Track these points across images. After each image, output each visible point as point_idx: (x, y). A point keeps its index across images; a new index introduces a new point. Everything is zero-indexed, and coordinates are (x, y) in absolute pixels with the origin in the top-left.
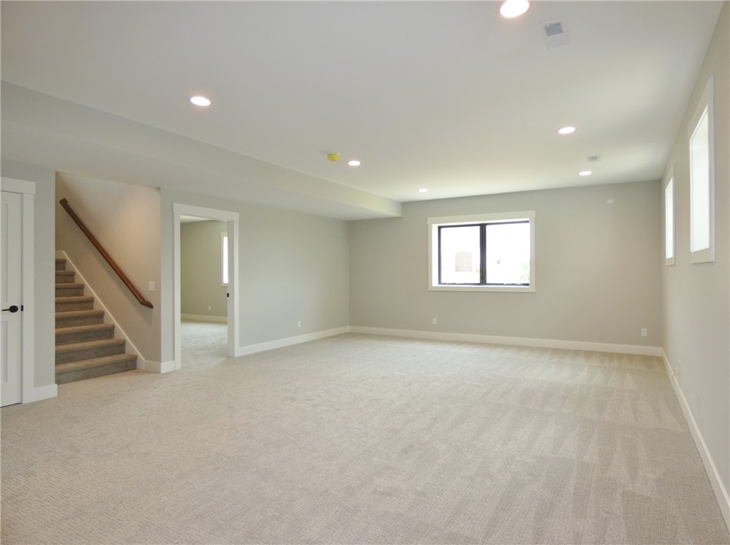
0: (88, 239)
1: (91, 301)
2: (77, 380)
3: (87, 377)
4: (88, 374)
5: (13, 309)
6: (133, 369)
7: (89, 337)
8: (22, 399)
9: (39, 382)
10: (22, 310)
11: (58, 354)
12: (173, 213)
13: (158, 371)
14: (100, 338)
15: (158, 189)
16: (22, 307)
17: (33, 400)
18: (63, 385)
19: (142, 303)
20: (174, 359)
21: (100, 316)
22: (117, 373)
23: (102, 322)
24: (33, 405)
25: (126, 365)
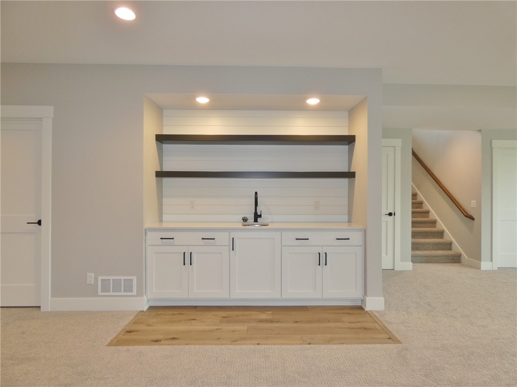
0: (425, 171)
1: (428, 212)
2: (422, 262)
3: (427, 262)
4: (428, 260)
5: (390, 214)
6: (458, 263)
7: (427, 236)
8: (394, 267)
9: (403, 260)
10: (395, 215)
11: (413, 244)
12: (492, 148)
13: (479, 268)
14: (434, 237)
15: (480, 131)
16: (395, 213)
17: (400, 270)
18: (415, 264)
19: (466, 216)
20: (492, 261)
21: (434, 223)
22: (447, 263)
23: (435, 227)
24: (401, 272)
25: (453, 259)
